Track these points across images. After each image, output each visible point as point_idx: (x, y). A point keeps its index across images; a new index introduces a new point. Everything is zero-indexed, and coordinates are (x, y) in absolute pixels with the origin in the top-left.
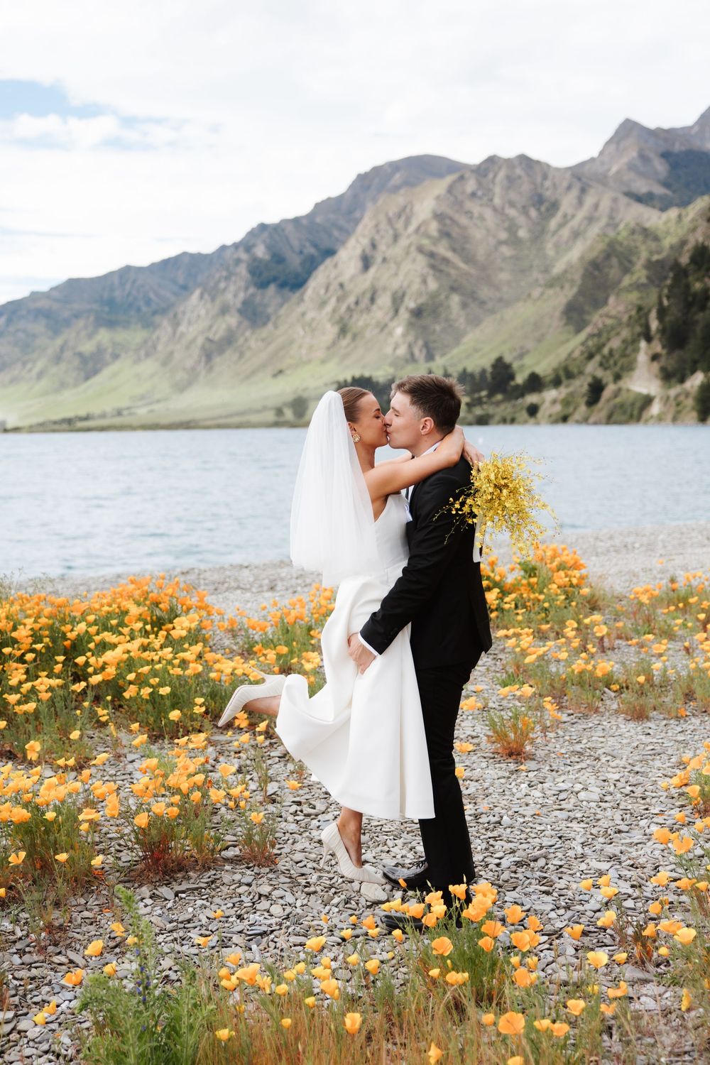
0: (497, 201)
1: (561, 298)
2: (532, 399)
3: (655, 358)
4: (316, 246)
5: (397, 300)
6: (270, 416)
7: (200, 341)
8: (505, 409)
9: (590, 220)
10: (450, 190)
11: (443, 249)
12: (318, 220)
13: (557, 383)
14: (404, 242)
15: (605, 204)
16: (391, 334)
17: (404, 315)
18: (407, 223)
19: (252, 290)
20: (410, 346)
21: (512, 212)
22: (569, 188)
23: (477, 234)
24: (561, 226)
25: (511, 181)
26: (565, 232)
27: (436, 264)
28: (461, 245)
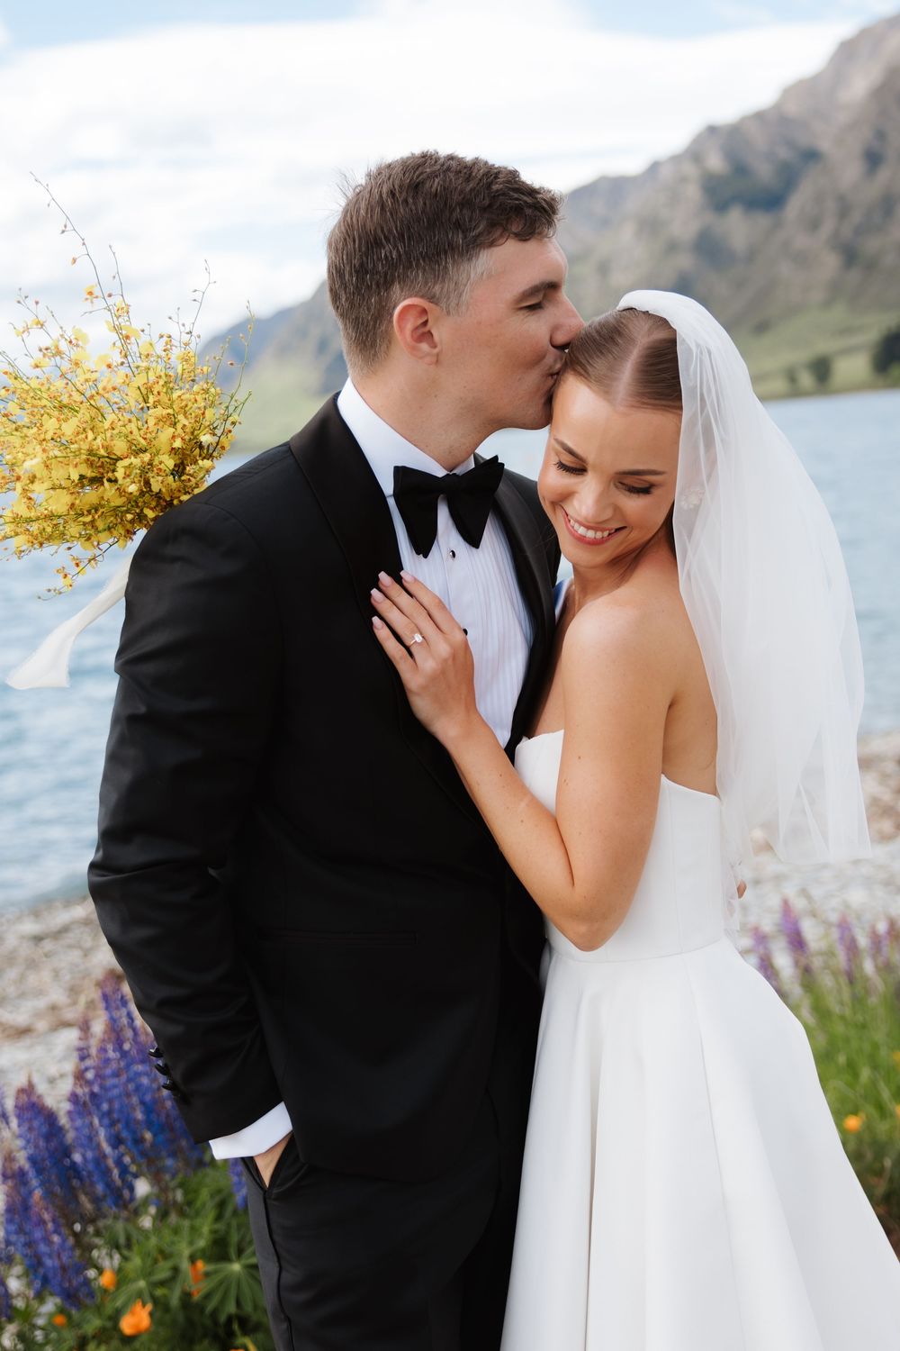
4: (793, 146)
12: (790, 110)
19: (708, 217)
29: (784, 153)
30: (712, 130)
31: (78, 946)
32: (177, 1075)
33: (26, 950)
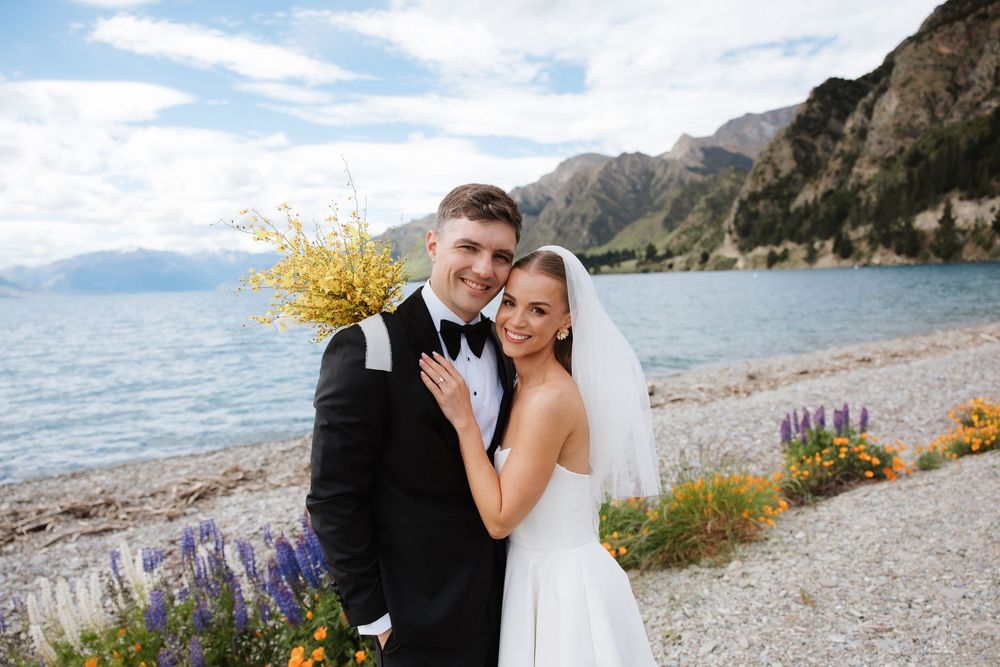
0: (627, 173)
1: (662, 216)
2: (669, 261)
3: (735, 241)
4: (543, 195)
5: (584, 218)
8: (656, 266)
9: (670, 180)
10: (605, 168)
11: (603, 196)
12: (543, 183)
13: (680, 254)
14: (585, 193)
15: (677, 173)
16: (581, 234)
17: (587, 226)
18: (586, 184)
20: (591, 241)
21: (634, 178)
22: (659, 166)
23: (619, 188)
24: (657, 183)
25: (633, 164)
26: (659, 186)
27: (601, 202)
28: (611, 193)
29: (540, 198)
30: (518, 188)
31: (298, 455)
32: (343, 595)
33: (279, 456)
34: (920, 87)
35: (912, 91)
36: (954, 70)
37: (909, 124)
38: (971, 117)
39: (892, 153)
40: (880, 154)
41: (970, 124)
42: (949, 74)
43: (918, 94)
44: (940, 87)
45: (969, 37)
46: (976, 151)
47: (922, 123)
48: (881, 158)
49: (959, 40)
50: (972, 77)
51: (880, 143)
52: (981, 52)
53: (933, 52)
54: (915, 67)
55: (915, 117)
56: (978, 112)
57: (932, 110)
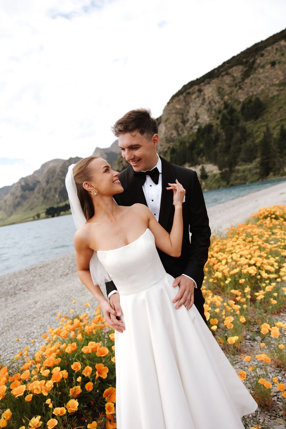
5: (56, 189)
6: (32, 219)
7: (12, 205)
10: (63, 165)
14: (55, 177)
16: (55, 197)
17: (58, 193)
18: (55, 173)
19: (22, 192)
20: (60, 199)
34: (172, 122)
35: (169, 123)
36: (182, 114)
37: (170, 137)
38: (191, 133)
39: (166, 149)
40: (162, 150)
41: (190, 136)
42: (181, 116)
43: (171, 124)
44: (179, 121)
45: (186, 102)
46: (193, 146)
47: (175, 137)
48: (163, 152)
49: (182, 102)
50: (189, 117)
51: (161, 145)
52: (190, 107)
53: (174, 108)
54: (169, 114)
55: (172, 134)
56: (192, 131)
57: (177, 131)
